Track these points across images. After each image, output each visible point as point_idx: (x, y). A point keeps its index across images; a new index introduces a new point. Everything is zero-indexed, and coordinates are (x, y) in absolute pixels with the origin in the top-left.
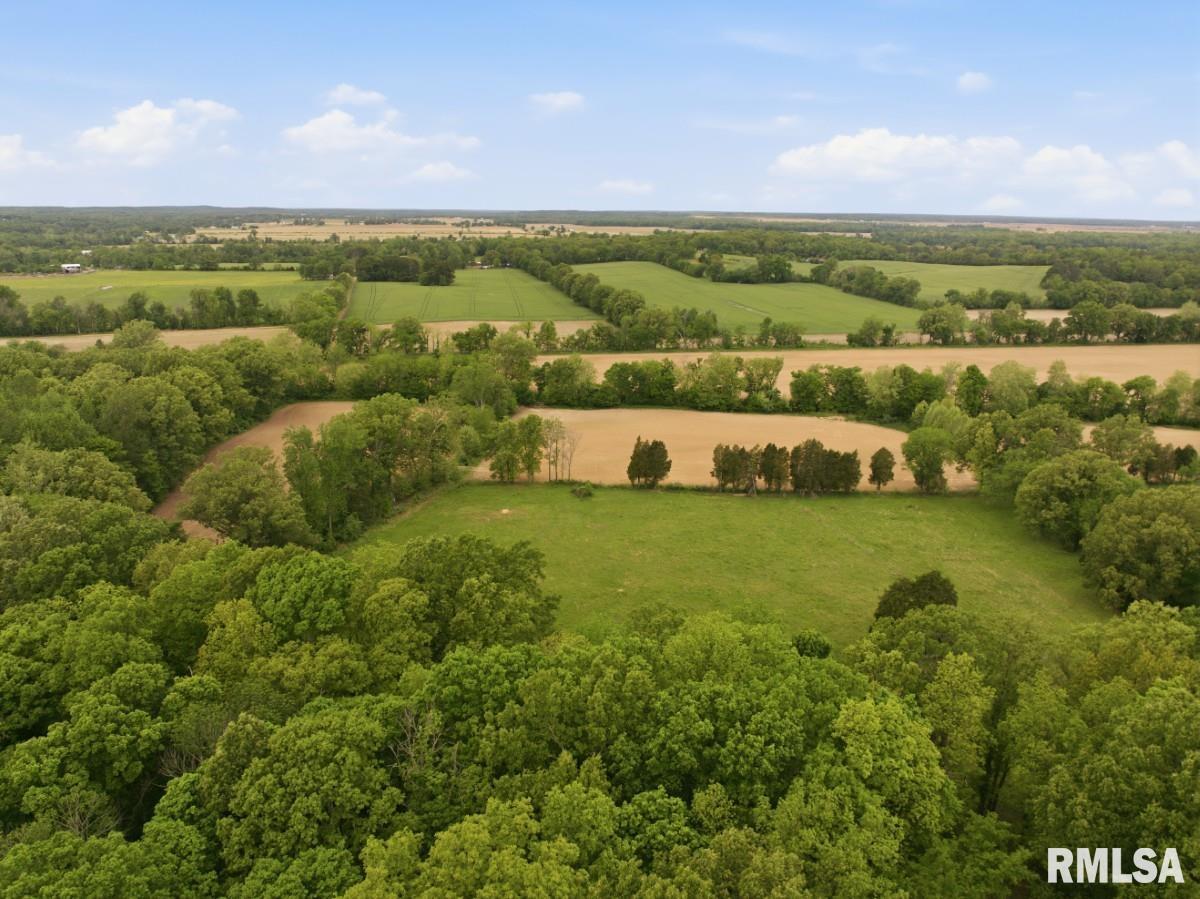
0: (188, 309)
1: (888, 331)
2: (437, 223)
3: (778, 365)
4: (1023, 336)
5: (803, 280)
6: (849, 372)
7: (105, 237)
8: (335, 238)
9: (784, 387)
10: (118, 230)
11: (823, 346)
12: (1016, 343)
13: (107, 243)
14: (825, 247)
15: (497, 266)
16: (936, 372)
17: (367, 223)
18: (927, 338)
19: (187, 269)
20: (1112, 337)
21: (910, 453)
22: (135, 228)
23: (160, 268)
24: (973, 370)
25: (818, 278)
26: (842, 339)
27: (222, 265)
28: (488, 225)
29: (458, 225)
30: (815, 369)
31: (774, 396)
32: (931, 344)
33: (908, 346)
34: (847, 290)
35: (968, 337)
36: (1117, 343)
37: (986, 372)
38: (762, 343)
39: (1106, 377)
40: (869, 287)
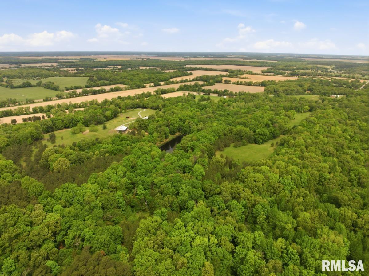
1: (50, 98)
3: (29, 107)
5: (34, 86)
6: (41, 107)
9: (31, 110)
11: (39, 102)
12: (74, 97)
14: (40, 74)
16: (54, 105)
18: (58, 98)
21: (46, 115)
24: (58, 104)
25: (38, 85)
26: (42, 100)
30: (35, 107)
31: (30, 112)
33: (55, 100)
34: (45, 88)
35: (65, 97)
36: (92, 95)
37: (60, 104)
38: (27, 103)
39: (77, 102)
40: (49, 87)
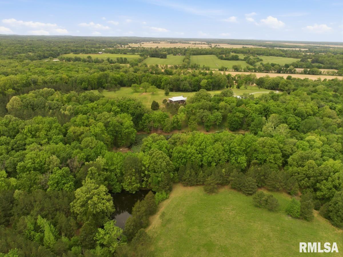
0: (116, 61)
1: (226, 68)
2: (188, 43)
4: (253, 71)
5: (242, 60)
7: (108, 46)
8: (157, 47)
10: (111, 44)
11: (213, 70)
13: (109, 47)
15: (183, 55)
17: (170, 43)
19: (121, 54)
20: (273, 72)
22: (116, 43)
23: (116, 53)
25: (245, 59)
26: (218, 69)
27: (127, 53)
28: (204, 44)
29: (193, 44)
32: (235, 71)
33: (229, 71)
34: (246, 62)
